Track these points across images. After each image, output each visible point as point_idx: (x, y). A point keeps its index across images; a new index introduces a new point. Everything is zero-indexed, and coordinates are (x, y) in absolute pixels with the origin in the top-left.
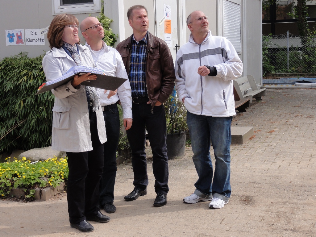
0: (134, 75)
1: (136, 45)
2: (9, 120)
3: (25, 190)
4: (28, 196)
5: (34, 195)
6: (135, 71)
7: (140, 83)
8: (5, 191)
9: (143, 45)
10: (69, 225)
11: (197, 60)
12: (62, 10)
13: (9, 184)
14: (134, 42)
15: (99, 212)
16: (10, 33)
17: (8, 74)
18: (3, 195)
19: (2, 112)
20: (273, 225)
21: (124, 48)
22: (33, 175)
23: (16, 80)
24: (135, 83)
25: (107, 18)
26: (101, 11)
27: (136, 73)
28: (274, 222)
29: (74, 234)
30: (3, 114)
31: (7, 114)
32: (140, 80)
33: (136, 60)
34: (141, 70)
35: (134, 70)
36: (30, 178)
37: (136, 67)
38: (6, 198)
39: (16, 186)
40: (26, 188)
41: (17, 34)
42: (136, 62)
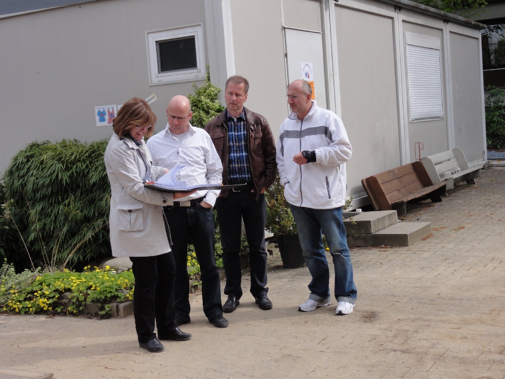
0: (236, 157)
1: (232, 123)
2: (96, 221)
3: (99, 305)
4: (103, 313)
5: (109, 311)
6: (237, 153)
7: (244, 166)
8: (78, 307)
9: (241, 122)
10: (138, 344)
11: (297, 140)
12: (160, 78)
13: (82, 298)
14: (231, 119)
15: (177, 329)
16: (100, 110)
17: (94, 162)
18: (75, 312)
19: (88, 210)
20: (382, 345)
21: (218, 126)
22: (110, 287)
23: (102, 170)
24: (238, 167)
25: (214, 88)
26: (206, 78)
27: (238, 155)
28: (385, 342)
29: (139, 355)
30: (89, 213)
31: (94, 213)
32: (244, 163)
33: (236, 141)
34: (244, 152)
35: (235, 152)
36: (106, 291)
37: (236, 148)
38: (78, 315)
39: (89, 300)
40: (101, 302)
41: (109, 111)
42: (236, 142)
